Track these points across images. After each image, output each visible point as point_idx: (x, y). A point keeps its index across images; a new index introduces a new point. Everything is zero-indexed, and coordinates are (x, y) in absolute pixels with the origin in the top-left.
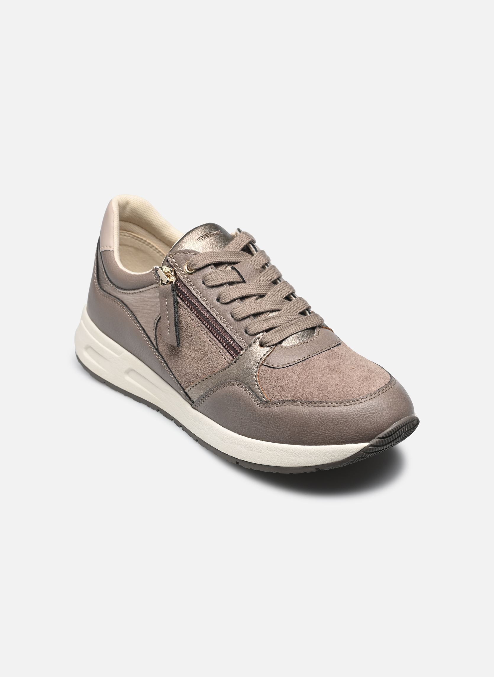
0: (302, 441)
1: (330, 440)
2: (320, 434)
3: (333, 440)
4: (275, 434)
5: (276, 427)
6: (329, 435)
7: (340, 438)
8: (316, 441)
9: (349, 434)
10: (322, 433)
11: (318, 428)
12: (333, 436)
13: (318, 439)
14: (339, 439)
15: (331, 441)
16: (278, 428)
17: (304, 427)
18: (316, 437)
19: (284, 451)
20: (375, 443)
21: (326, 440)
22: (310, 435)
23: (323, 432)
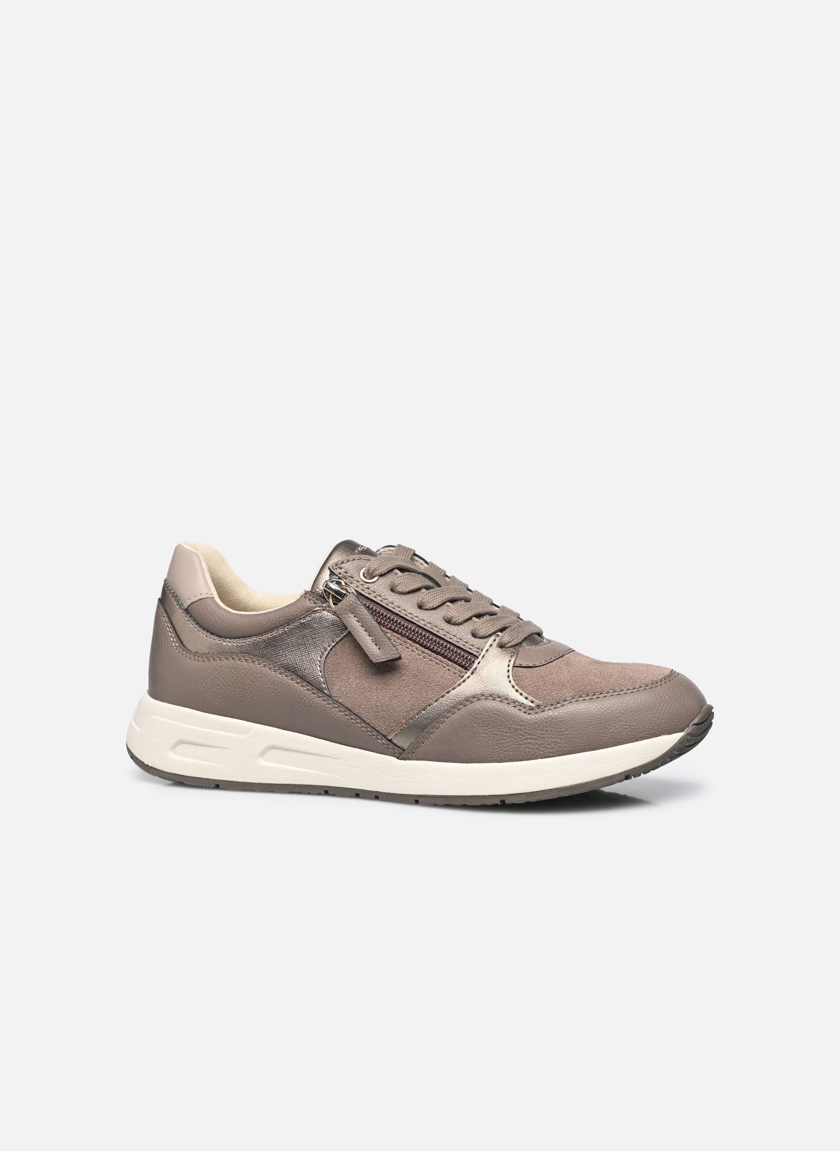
0: (601, 743)
1: (639, 734)
2: (624, 729)
3: (642, 733)
4: (560, 743)
5: (561, 734)
6: (637, 727)
7: (650, 729)
8: (620, 739)
9: (661, 722)
10: (627, 727)
11: (620, 721)
12: (641, 728)
13: (623, 735)
14: (651, 731)
15: (641, 735)
16: (563, 735)
17: (601, 724)
18: (620, 733)
19: (578, 762)
20: (692, 731)
21: (633, 735)
22: (611, 733)
23: (629, 725)
